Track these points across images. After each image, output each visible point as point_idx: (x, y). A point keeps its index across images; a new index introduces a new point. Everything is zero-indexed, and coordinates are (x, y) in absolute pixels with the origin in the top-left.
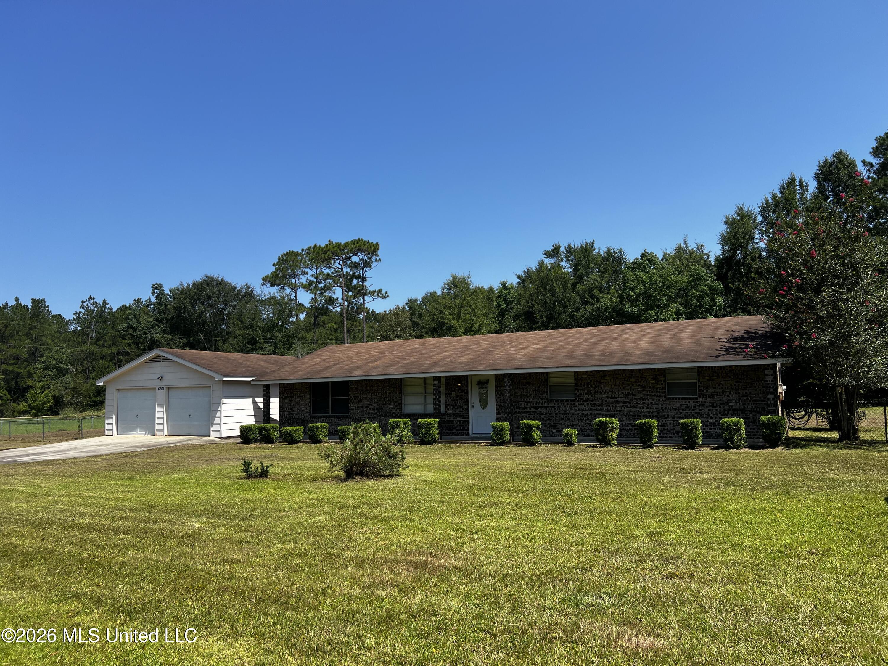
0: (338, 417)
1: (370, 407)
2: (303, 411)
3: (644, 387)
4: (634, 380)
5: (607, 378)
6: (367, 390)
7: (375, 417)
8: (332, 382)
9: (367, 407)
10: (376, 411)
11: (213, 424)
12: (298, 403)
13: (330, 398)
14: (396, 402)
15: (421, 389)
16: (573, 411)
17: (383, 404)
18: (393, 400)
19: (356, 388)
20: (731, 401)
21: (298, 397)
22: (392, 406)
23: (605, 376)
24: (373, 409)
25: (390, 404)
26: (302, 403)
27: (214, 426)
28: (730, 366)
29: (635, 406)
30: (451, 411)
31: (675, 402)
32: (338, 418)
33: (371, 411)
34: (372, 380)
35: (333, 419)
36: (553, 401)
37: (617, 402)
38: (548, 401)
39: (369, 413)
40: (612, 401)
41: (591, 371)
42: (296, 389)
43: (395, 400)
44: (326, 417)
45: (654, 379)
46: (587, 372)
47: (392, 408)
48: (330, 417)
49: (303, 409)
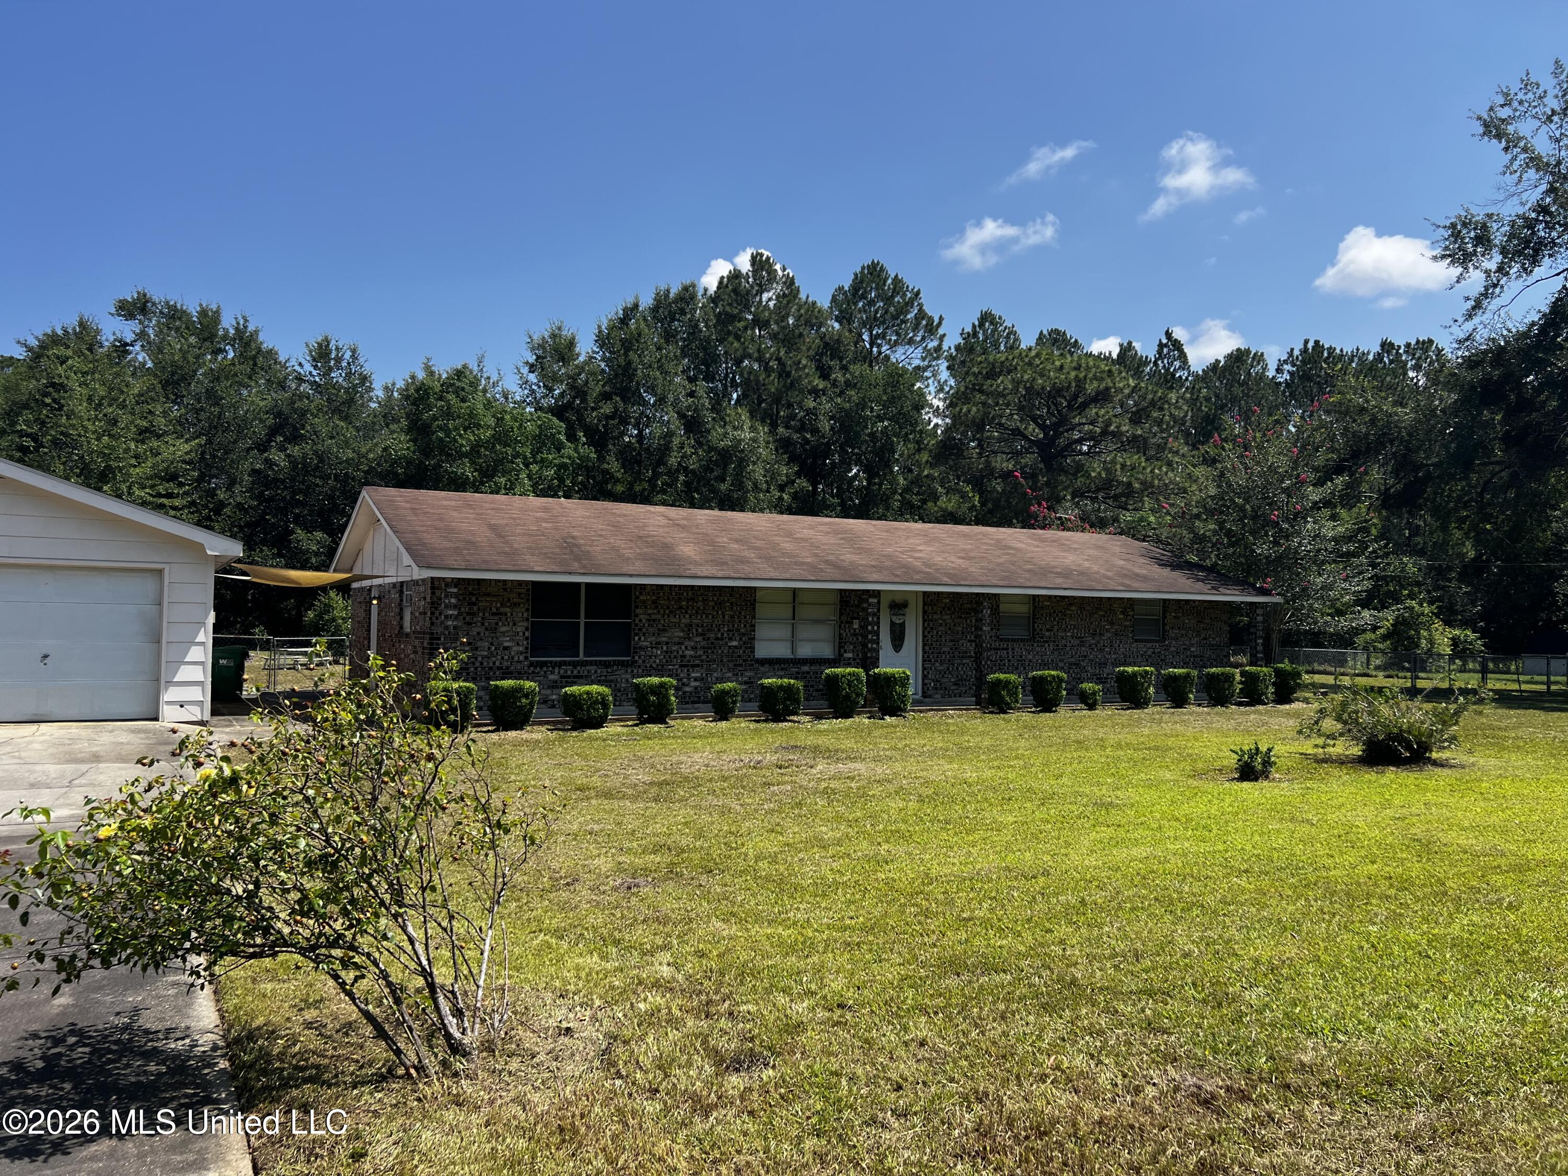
0: (607, 665)
1: (687, 643)
2: (506, 648)
3: (1112, 624)
4: (1101, 613)
5: (1073, 608)
6: (681, 608)
7: (698, 666)
8: (588, 585)
9: (679, 643)
10: (700, 652)
11: (170, 683)
12: (494, 630)
13: (582, 621)
14: (744, 635)
15: (787, 611)
16: (1030, 657)
17: (717, 639)
18: (738, 630)
19: (654, 602)
20: (1192, 645)
21: (494, 614)
22: (734, 643)
23: (1071, 604)
24: (694, 648)
25: (731, 639)
26: (503, 629)
27: (172, 690)
28: (1194, 601)
29: (1101, 650)
30: (850, 655)
31: (1141, 645)
32: (607, 667)
33: (688, 653)
34: (693, 587)
35: (593, 668)
36: (1008, 640)
37: (1082, 644)
38: (1001, 640)
39: (684, 656)
40: (1077, 642)
41: (1056, 597)
42: (488, 595)
43: (743, 630)
44: (575, 665)
45: (1122, 613)
46: (1050, 597)
47: (736, 647)
48: (584, 664)
49: (506, 644)
